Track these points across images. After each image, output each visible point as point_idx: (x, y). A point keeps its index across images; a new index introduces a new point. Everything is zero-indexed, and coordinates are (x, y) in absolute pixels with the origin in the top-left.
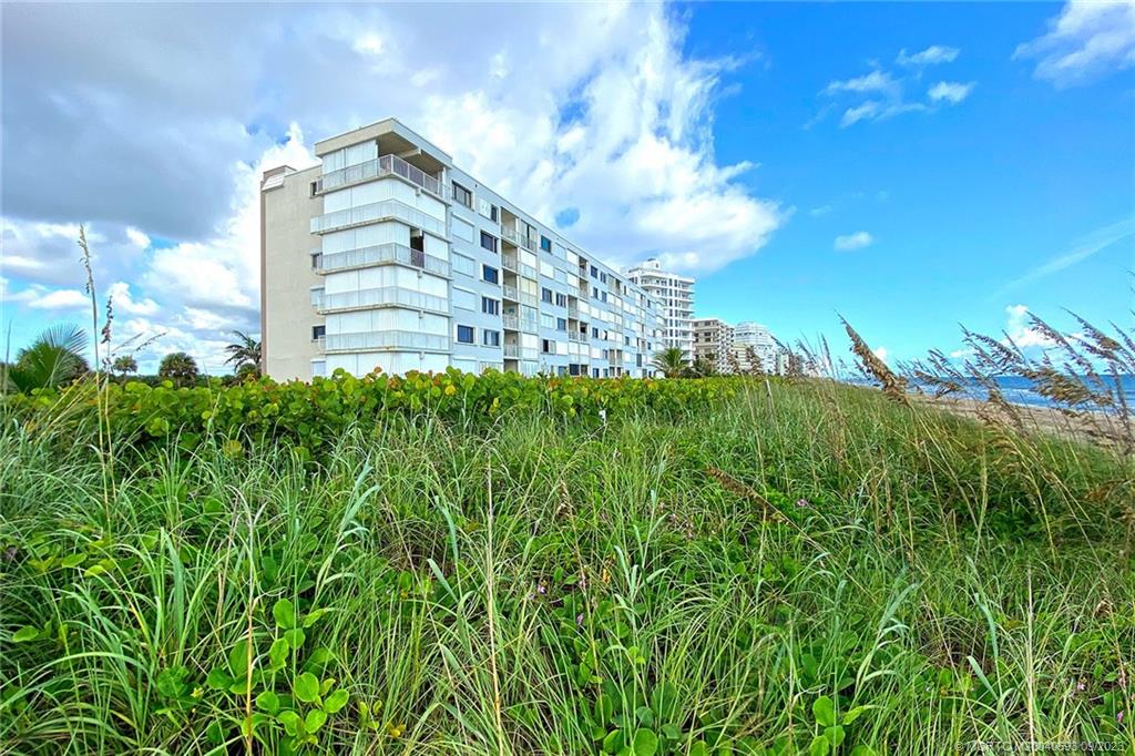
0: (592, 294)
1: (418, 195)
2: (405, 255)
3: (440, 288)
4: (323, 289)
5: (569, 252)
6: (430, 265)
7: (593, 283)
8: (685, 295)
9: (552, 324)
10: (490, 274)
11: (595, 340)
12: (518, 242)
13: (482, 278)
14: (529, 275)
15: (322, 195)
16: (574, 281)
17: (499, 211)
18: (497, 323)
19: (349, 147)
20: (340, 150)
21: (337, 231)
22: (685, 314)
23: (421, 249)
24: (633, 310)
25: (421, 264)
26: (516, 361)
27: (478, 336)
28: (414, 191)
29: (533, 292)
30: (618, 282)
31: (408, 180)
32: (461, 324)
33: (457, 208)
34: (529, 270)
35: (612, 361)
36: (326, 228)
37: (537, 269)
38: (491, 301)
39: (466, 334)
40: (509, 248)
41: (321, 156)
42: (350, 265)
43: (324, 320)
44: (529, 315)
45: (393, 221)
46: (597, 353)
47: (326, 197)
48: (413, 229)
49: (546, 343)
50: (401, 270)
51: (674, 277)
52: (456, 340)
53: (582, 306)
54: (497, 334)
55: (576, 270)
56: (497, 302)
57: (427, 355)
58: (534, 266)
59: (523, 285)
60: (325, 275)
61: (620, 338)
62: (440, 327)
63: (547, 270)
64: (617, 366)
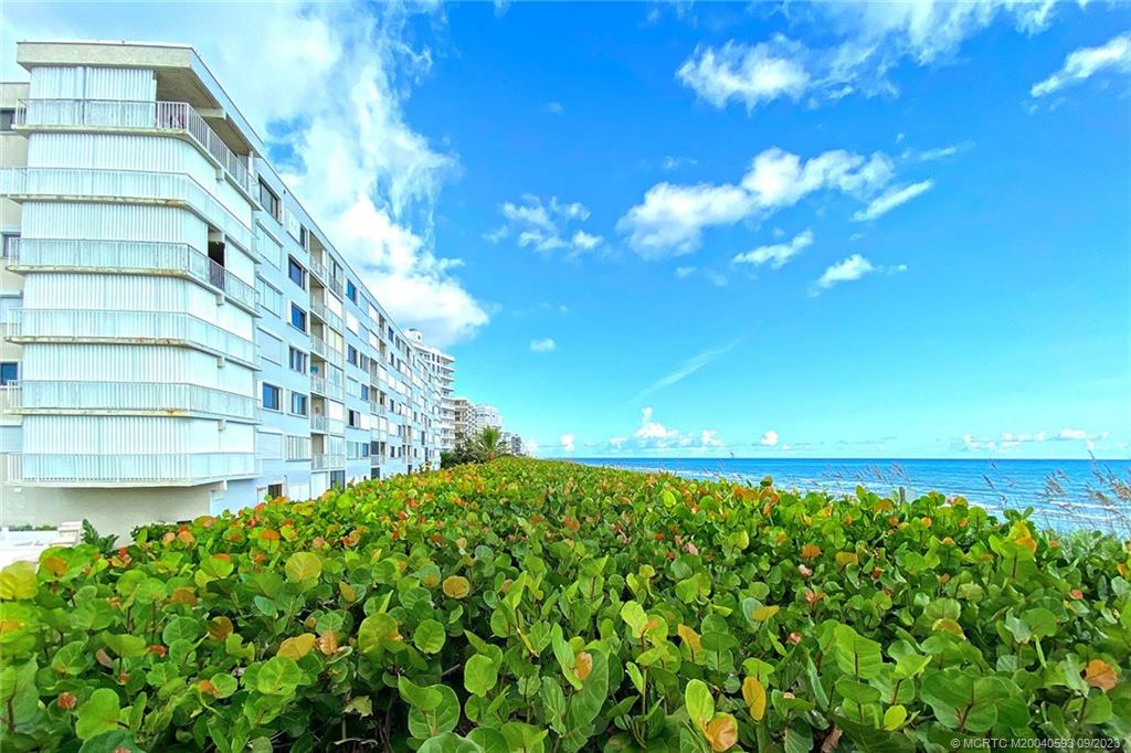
0: (389, 360)
1: (218, 180)
2: (201, 267)
3: (243, 325)
4: (20, 297)
5: (370, 306)
6: (233, 289)
7: (391, 347)
8: (446, 372)
9: (358, 391)
10: (299, 317)
11: (391, 414)
12: (325, 280)
13: (290, 321)
14: (335, 326)
15: (27, 134)
16: (374, 342)
17: (308, 234)
18: (304, 384)
19: (93, 66)
20: (74, 66)
21: (60, 200)
22: (446, 391)
23: (221, 262)
24: (419, 383)
25: (221, 285)
26: (322, 436)
27: (285, 400)
28: (213, 171)
29: (339, 348)
30: (408, 350)
31: (207, 151)
32: (266, 382)
33: (264, 217)
34: (335, 319)
35: (404, 441)
36: (33, 190)
37: (343, 320)
38: (299, 353)
39: (272, 395)
40: (317, 286)
41: (29, 67)
42: (85, 264)
43: (21, 355)
44: (336, 377)
45: (187, 208)
46: (393, 430)
47: (34, 138)
48: (212, 230)
49: (351, 413)
50: (192, 288)
51: (437, 353)
52: (260, 404)
53: (381, 373)
54: (304, 399)
55: (376, 329)
56: (305, 356)
57: (229, 425)
58: (340, 315)
59: (330, 337)
60: (24, 273)
61: (410, 414)
62: (243, 383)
63: (353, 323)
64: (407, 444)
